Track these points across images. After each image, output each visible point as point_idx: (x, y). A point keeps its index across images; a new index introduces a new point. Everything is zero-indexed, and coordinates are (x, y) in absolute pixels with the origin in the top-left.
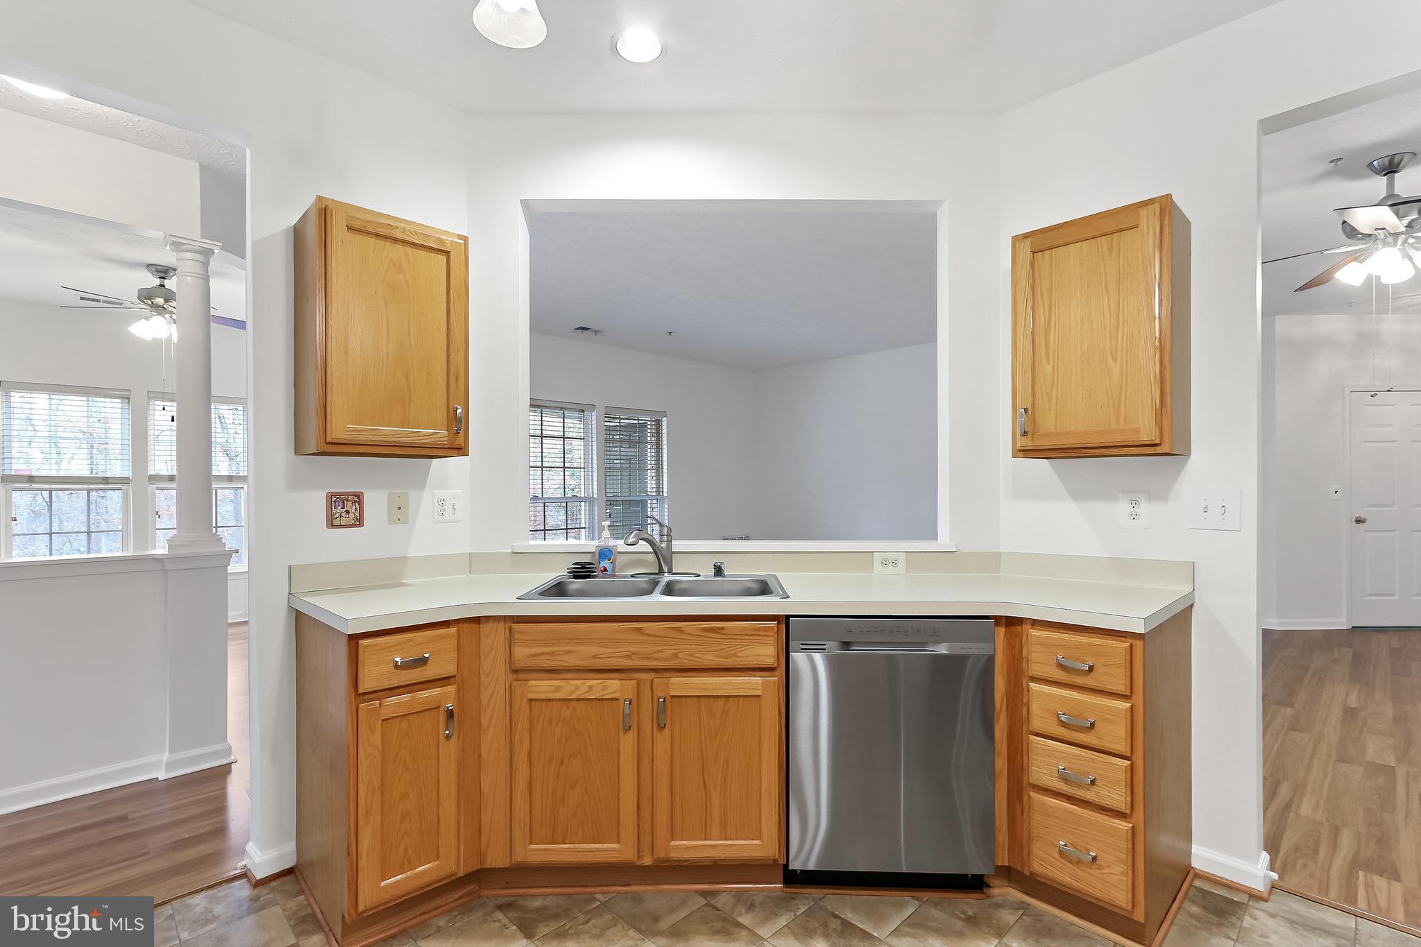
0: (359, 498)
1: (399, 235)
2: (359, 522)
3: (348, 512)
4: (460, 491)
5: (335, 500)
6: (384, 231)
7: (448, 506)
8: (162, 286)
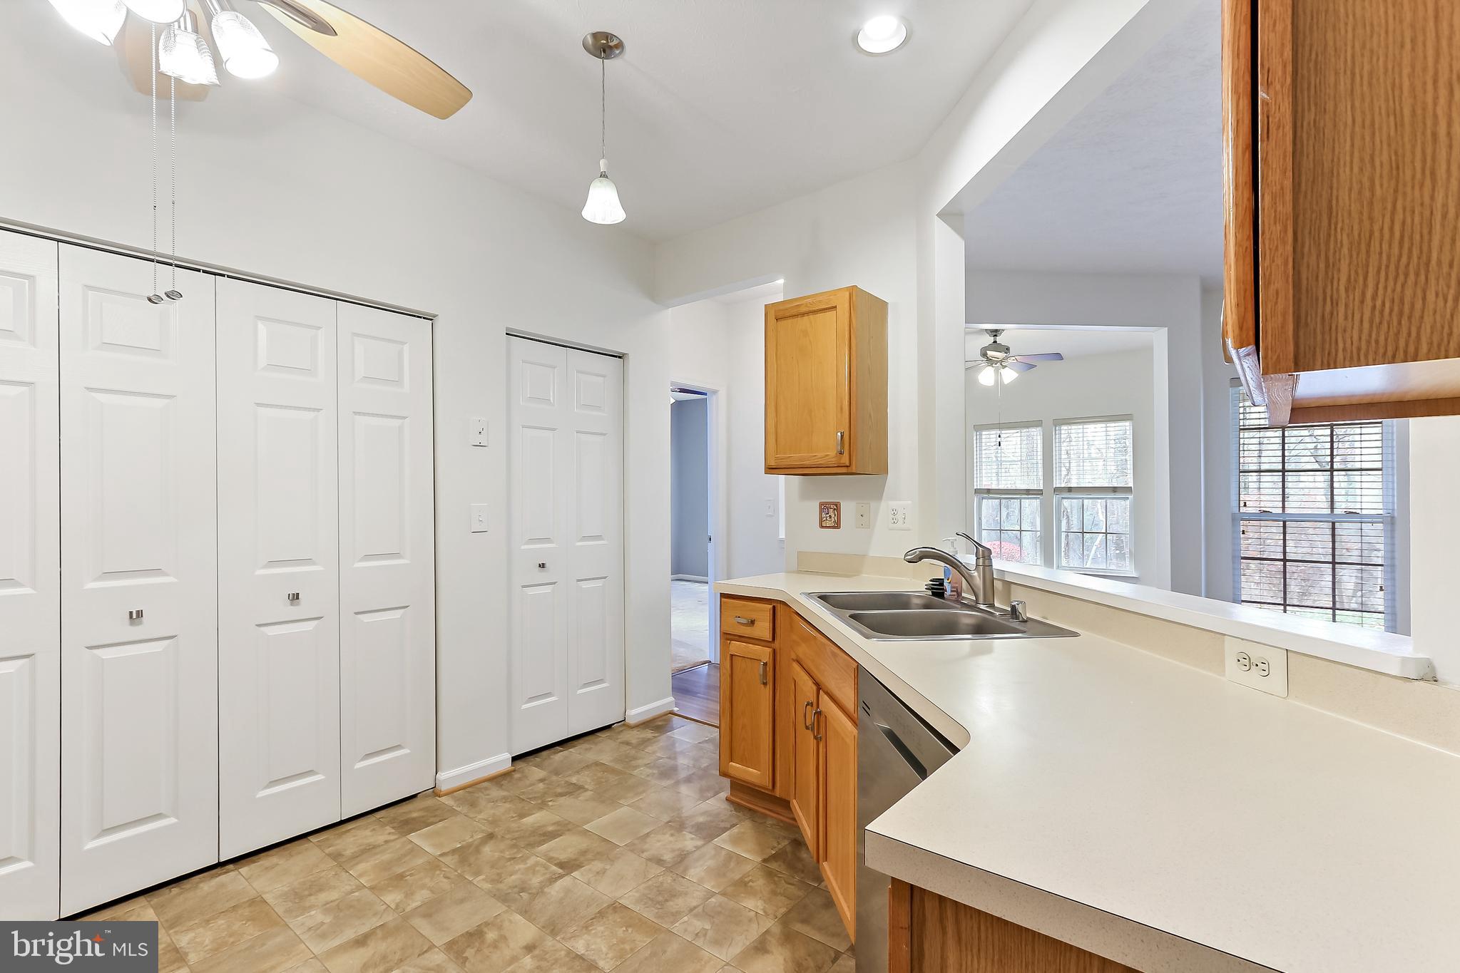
0: (837, 507)
1: (803, 309)
2: (837, 525)
3: (830, 517)
4: (910, 502)
5: (824, 507)
6: (794, 312)
7: (900, 516)
8: (995, 342)
